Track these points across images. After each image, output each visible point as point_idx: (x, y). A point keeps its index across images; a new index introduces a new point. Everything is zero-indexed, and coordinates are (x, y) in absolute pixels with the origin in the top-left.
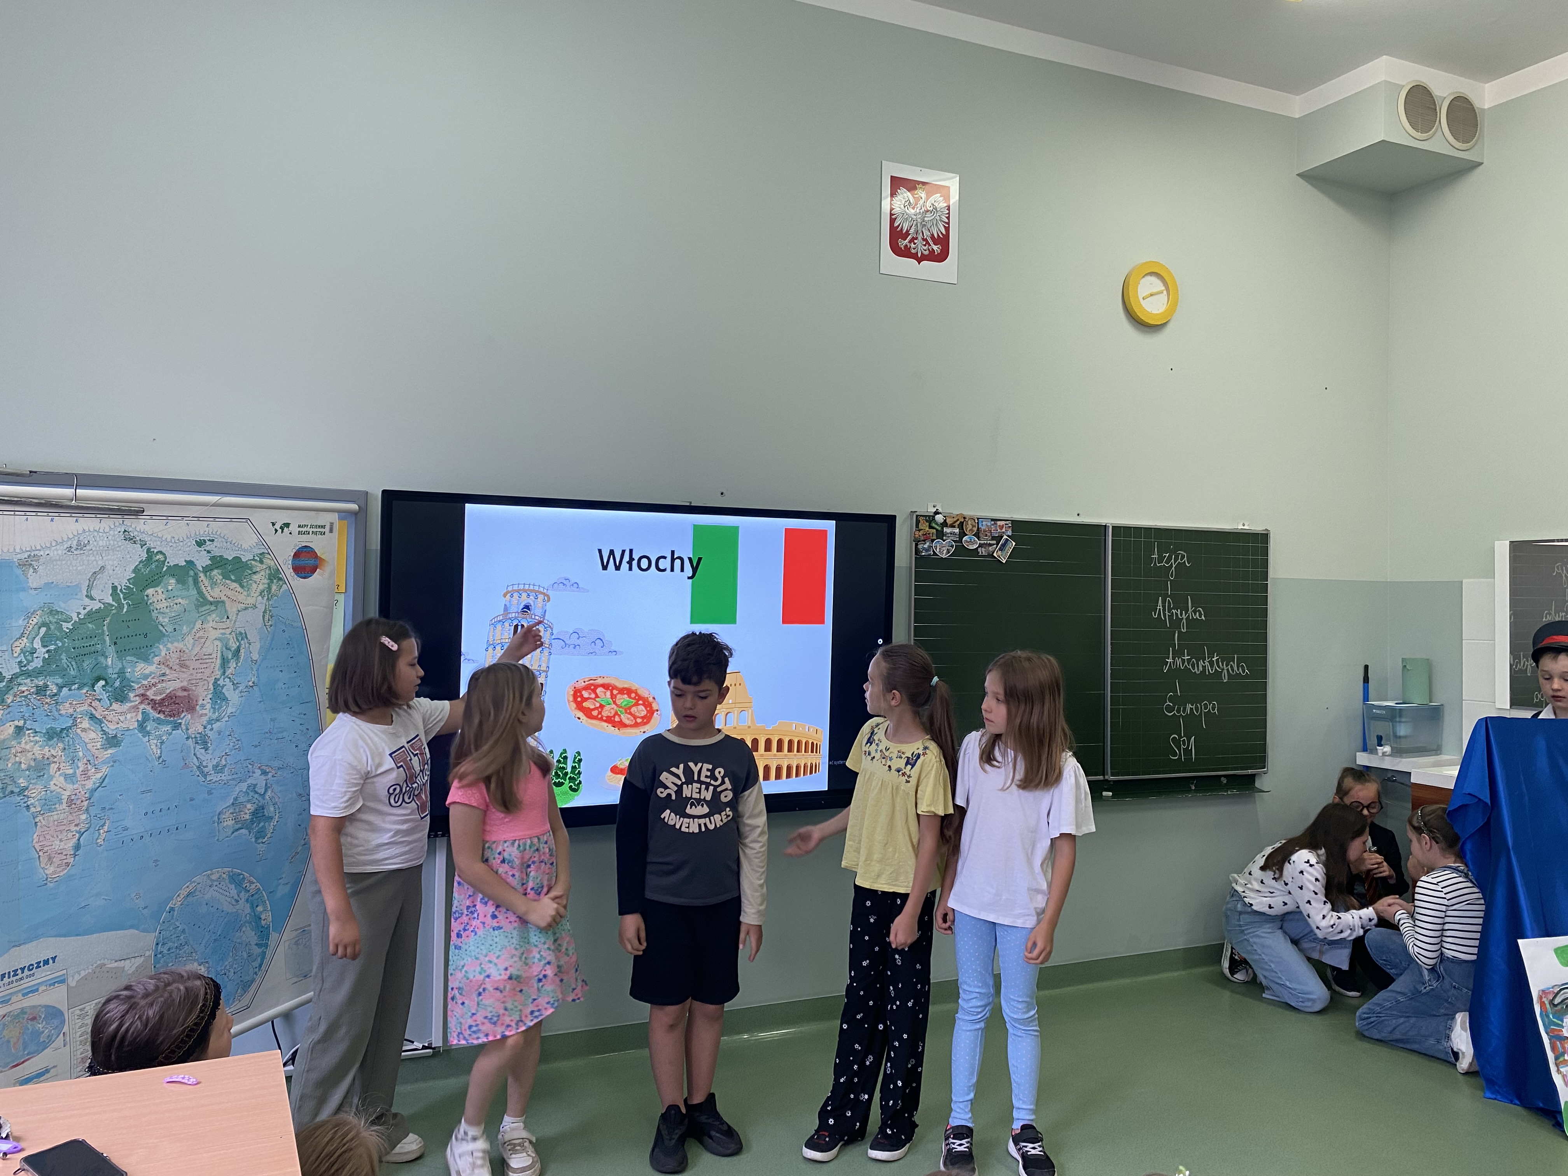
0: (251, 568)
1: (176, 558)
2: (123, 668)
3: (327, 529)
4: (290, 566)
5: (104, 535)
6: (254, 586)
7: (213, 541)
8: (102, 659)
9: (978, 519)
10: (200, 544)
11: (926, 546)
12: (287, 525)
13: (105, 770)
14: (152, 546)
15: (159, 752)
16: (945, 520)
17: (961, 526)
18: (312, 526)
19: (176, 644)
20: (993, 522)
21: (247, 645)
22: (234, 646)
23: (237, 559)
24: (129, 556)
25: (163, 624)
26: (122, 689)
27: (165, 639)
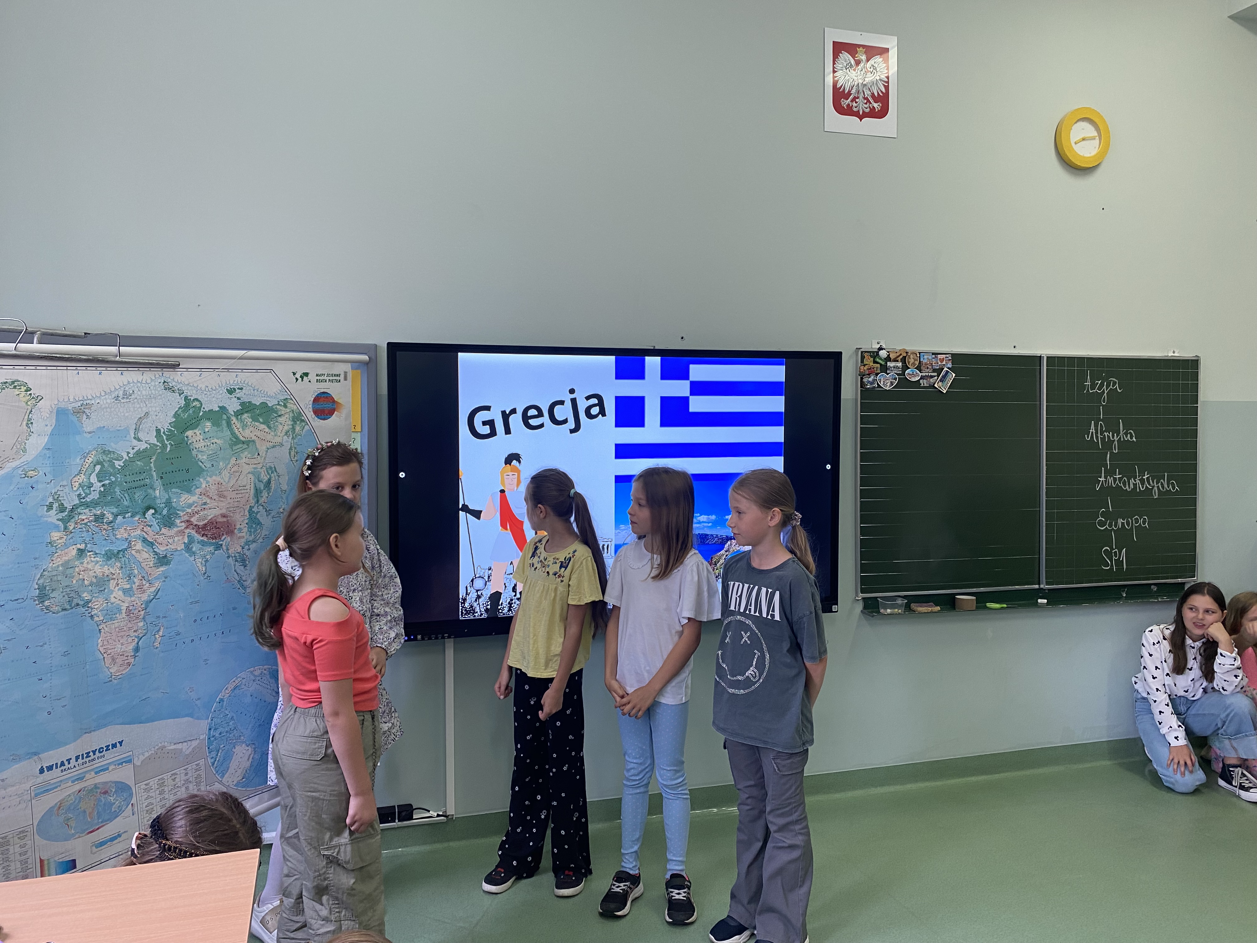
0: (276, 412)
1: (211, 404)
2: (170, 498)
3: (342, 378)
4: (311, 410)
5: (147, 385)
6: (280, 427)
7: (241, 389)
8: (150, 491)
9: (920, 353)
10: (231, 391)
11: (870, 379)
12: (306, 374)
13: (157, 584)
14: (189, 394)
15: (204, 569)
16: (889, 355)
17: (904, 360)
18: (328, 375)
19: (214, 477)
20: (934, 356)
21: (277, 477)
22: (266, 479)
23: (264, 404)
24: (169, 403)
25: (202, 461)
26: (169, 516)
27: (205, 473)
